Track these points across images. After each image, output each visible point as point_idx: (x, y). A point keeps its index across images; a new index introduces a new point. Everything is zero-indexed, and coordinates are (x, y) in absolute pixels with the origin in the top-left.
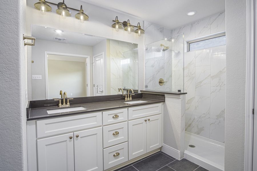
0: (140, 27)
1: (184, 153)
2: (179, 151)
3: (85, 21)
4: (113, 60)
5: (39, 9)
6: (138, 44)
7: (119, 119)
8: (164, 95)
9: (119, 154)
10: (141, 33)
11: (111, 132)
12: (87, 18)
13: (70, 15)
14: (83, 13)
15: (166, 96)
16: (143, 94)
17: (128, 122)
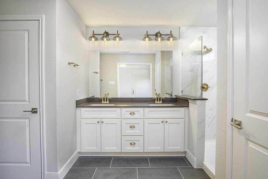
0: (172, 34)
1: (202, 163)
2: (195, 159)
3: (120, 41)
4: (168, 66)
5: (91, 40)
6: (172, 51)
7: (135, 116)
8: (188, 100)
9: (135, 144)
10: (173, 40)
11: (129, 125)
12: (121, 39)
13: (109, 40)
14: (118, 36)
15: (190, 101)
16: (178, 99)
17: (144, 120)
